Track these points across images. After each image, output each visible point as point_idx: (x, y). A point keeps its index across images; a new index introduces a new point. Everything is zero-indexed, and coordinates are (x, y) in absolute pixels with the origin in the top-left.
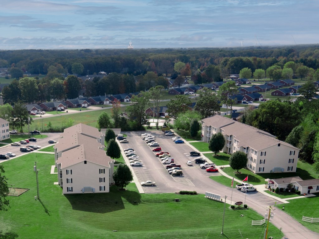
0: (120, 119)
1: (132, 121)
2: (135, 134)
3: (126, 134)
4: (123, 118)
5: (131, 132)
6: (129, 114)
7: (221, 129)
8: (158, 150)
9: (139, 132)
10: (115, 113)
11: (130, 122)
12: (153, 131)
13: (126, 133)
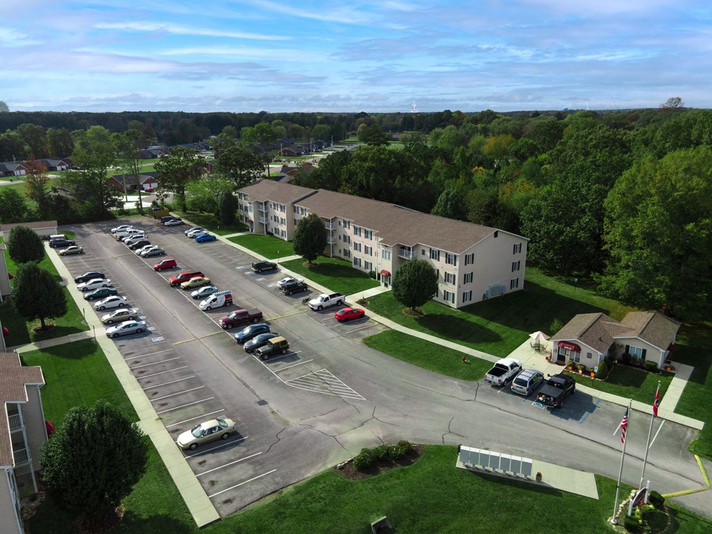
0: (51, 199)
1: (83, 203)
2: (95, 230)
3: (73, 231)
4: (59, 198)
5: (84, 226)
6: (72, 188)
7: (295, 205)
8: (170, 266)
9: (105, 225)
10: (35, 188)
11: (78, 204)
12: (134, 219)
13: (73, 229)
